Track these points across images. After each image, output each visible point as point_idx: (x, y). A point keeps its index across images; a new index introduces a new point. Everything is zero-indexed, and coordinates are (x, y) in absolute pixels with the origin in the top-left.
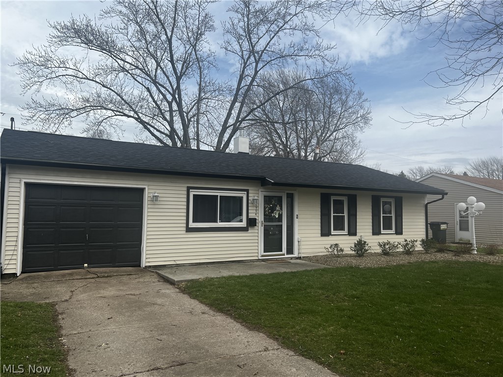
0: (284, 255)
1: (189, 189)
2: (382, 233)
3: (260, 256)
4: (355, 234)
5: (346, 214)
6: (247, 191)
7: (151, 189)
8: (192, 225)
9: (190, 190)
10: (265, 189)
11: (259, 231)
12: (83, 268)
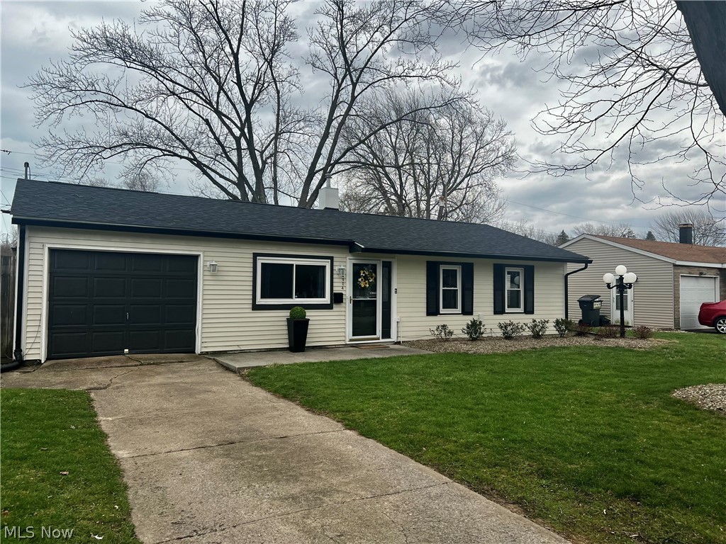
0: (378, 339)
1: (255, 256)
2: (506, 311)
3: (348, 340)
4: (471, 313)
5: (459, 288)
6: (331, 258)
7: (208, 256)
8: (260, 301)
9: (258, 258)
10: (354, 256)
11: (347, 308)
12: (123, 354)
